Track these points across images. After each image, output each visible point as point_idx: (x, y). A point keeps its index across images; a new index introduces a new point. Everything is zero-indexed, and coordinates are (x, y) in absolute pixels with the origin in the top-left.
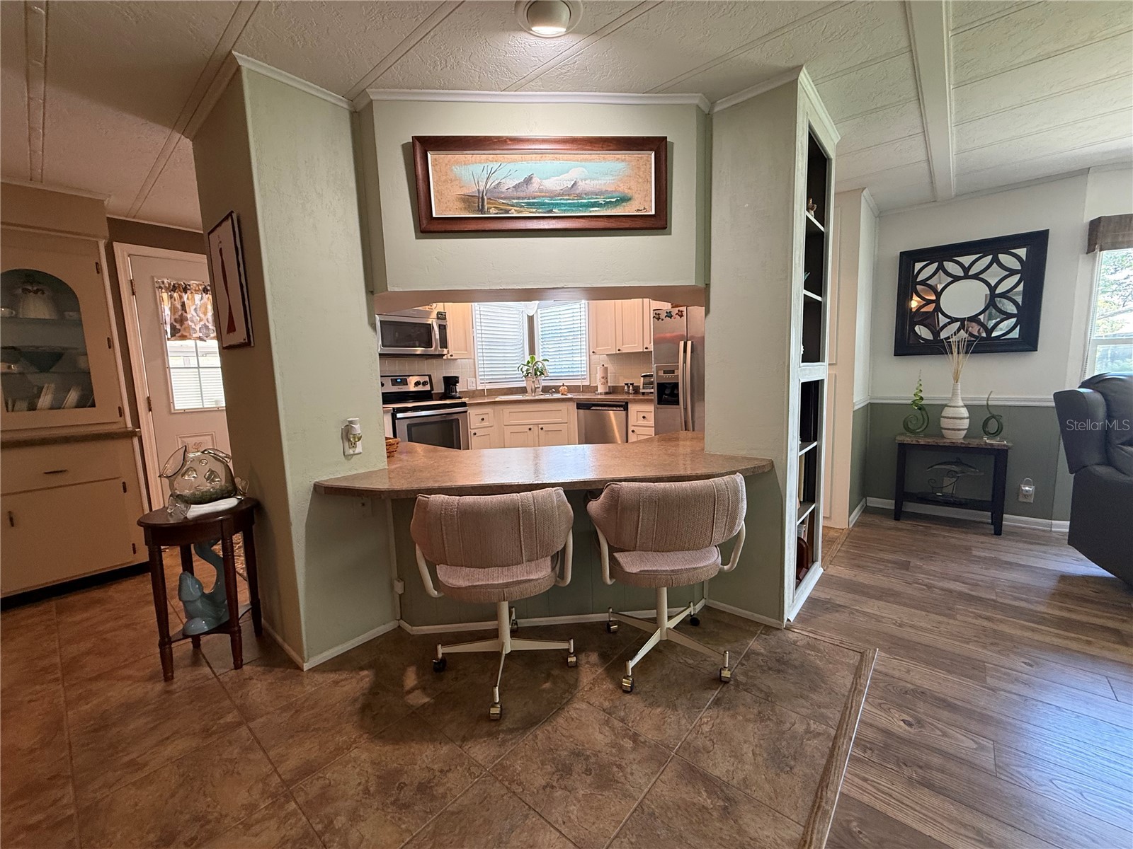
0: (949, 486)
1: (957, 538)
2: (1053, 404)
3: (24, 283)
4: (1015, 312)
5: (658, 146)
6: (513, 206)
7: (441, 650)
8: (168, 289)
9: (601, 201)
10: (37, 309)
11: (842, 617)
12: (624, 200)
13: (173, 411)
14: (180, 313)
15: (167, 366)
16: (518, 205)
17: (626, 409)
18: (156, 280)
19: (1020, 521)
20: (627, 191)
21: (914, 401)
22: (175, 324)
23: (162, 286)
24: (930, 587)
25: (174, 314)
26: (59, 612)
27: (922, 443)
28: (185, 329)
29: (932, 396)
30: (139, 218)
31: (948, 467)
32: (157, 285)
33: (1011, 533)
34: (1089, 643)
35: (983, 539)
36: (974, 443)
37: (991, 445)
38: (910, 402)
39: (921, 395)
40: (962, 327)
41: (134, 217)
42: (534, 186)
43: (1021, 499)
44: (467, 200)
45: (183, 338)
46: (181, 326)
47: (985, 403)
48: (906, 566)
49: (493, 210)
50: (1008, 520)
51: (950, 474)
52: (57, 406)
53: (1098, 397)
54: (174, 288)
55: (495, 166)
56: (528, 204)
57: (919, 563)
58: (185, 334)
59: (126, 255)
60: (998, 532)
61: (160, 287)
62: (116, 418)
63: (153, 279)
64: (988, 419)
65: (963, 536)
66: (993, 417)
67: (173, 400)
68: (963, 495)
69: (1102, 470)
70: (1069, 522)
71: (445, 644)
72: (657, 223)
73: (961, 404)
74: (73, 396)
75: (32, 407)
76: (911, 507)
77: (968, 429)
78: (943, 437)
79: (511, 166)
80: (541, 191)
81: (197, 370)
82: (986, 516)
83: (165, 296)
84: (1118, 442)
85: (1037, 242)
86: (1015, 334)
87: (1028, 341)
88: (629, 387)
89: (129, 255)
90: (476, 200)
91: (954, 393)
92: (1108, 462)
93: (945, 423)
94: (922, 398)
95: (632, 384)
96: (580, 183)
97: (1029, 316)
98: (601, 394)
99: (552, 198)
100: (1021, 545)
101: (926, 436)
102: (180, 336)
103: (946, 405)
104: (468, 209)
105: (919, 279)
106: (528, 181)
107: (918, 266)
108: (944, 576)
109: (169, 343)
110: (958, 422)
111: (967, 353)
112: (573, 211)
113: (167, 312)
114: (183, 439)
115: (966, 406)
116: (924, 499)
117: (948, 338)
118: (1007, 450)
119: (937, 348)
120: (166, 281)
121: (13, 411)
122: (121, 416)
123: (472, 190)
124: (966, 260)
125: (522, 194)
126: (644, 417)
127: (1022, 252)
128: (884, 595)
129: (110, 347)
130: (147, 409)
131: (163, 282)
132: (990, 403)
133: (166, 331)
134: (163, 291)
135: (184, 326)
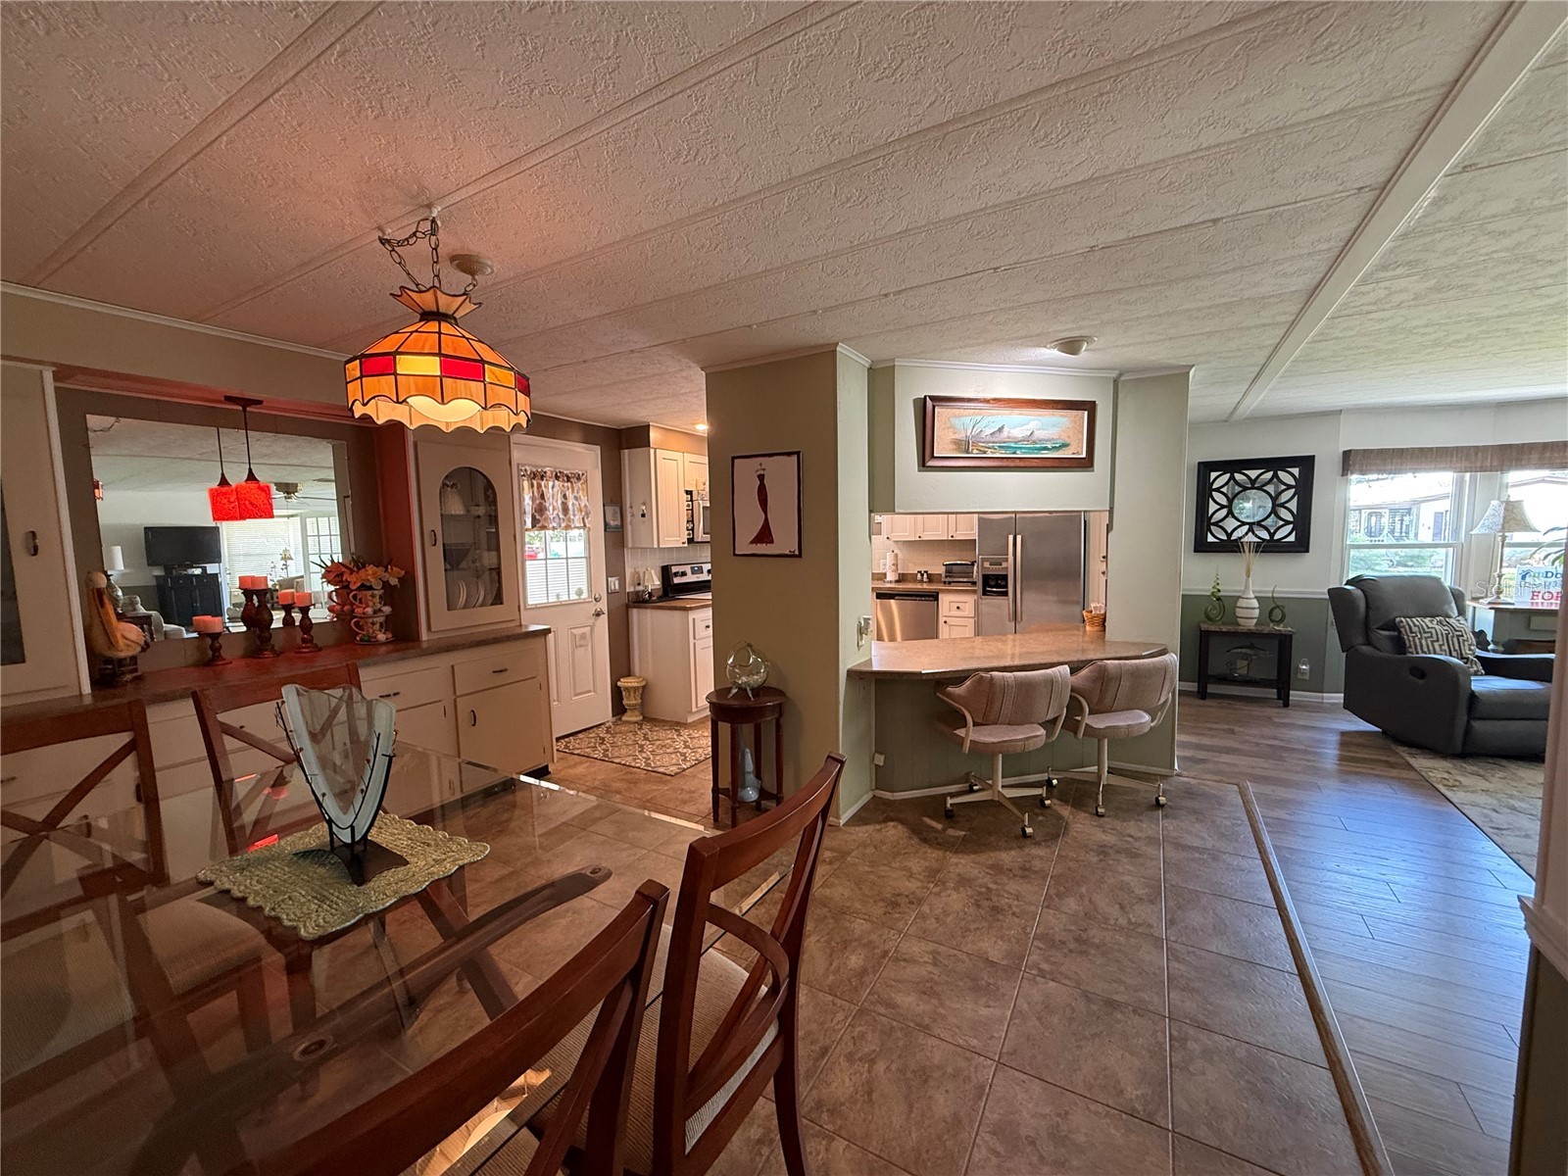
0: (1242, 668)
1: (1256, 710)
2: (1327, 597)
3: (469, 480)
4: (1291, 519)
5: (1090, 407)
6: (989, 448)
7: (950, 801)
8: (529, 477)
9: (1050, 446)
11: (1210, 766)
12: (1065, 445)
13: (526, 606)
14: (539, 503)
16: (993, 448)
17: (937, 599)
19: (1301, 696)
20: (1067, 439)
21: (1213, 593)
22: (535, 514)
23: (525, 473)
24: (1258, 744)
25: (534, 504)
27: (1224, 630)
28: (545, 519)
29: (1227, 589)
31: (1244, 650)
33: (1295, 706)
34: (1372, 769)
35: (1276, 710)
36: (1266, 630)
37: (1279, 631)
38: (1209, 593)
39: (1218, 587)
40: (1251, 530)
42: (1005, 433)
43: (1299, 676)
44: (957, 443)
45: (544, 528)
46: (541, 515)
47: (1270, 595)
48: (1232, 732)
49: (975, 451)
50: (1294, 695)
51: (1245, 657)
53: (1359, 593)
54: (534, 476)
55: (979, 418)
56: (999, 447)
57: (1241, 729)
58: (545, 524)
60: (1286, 705)
61: (522, 475)
64: (1273, 609)
65: (1260, 709)
66: (1278, 607)
67: (527, 594)
68: (1255, 675)
69: (1365, 649)
70: (1342, 695)
71: (951, 797)
72: (1086, 463)
73: (1252, 596)
76: (1212, 689)
77: (1258, 618)
78: (1238, 625)
79: (990, 419)
80: (1009, 437)
81: (544, 562)
82: (1272, 693)
83: (526, 484)
84: (1375, 627)
85: (1306, 463)
86: (1292, 538)
87: (1302, 545)
88: (922, 575)
90: (964, 445)
91: (1247, 587)
92: (1369, 643)
93: (1239, 612)
94: (1219, 591)
95: (926, 572)
96: (1036, 432)
97: (1302, 523)
98: (891, 582)
99: (1016, 443)
100: (1306, 713)
101: (1223, 624)
102: (539, 527)
103: (1240, 597)
104: (959, 450)
105: (1214, 487)
106: (1000, 430)
107: (1213, 475)
108: (1262, 737)
109: (530, 534)
110: (1250, 613)
111: (1256, 552)
112: (1030, 453)
113: (528, 501)
115: (1256, 597)
116: (1224, 679)
117: (1240, 538)
118: (1291, 636)
119: (1231, 546)
120: (528, 468)
123: (961, 436)
124: (1253, 474)
125: (996, 440)
126: (958, 608)
127: (1296, 471)
128: (1229, 751)
131: (526, 470)
132: (1275, 595)
133: (527, 521)
134: (525, 479)
135: (544, 516)
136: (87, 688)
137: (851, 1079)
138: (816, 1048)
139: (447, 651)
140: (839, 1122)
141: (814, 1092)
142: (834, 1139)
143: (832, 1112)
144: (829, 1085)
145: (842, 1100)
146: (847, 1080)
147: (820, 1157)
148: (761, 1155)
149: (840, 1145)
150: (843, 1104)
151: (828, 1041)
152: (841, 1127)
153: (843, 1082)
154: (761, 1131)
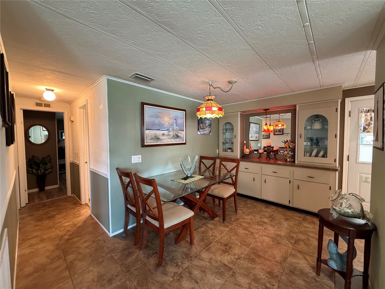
3: (315, 118)
8: (365, 112)
10: (317, 126)
13: (358, 162)
14: (369, 121)
15: (359, 144)
18: (360, 109)
22: (366, 126)
23: (363, 111)
25: (366, 122)
26: (303, 220)
30: (357, 86)
32: (360, 111)
41: (355, 87)
45: (369, 132)
46: (368, 127)
52: (316, 156)
58: (369, 130)
59: (349, 102)
61: (362, 112)
62: (333, 162)
63: (359, 109)
67: (359, 157)
74: (321, 153)
75: (310, 156)
83: (363, 115)
89: (351, 102)
102: (367, 132)
109: (361, 134)
113: (363, 121)
114: (360, 174)
121: (306, 156)
122: (335, 162)
129: (335, 137)
130: (347, 159)
131: (363, 110)
133: (361, 129)
134: (363, 113)
135: (370, 127)
136: (239, 157)
137: (186, 287)
138: (198, 280)
139: (292, 166)
140: (176, 280)
141: (185, 277)
142: (172, 278)
143: (179, 279)
144: (186, 281)
145: (181, 283)
146: (186, 286)
147: (169, 274)
148: (174, 264)
149: (171, 279)
150: (180, 282)
151: (200, 284)
152: (174, 280)
153: (186, 285)
154: (179, 265)
